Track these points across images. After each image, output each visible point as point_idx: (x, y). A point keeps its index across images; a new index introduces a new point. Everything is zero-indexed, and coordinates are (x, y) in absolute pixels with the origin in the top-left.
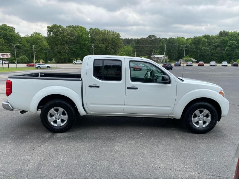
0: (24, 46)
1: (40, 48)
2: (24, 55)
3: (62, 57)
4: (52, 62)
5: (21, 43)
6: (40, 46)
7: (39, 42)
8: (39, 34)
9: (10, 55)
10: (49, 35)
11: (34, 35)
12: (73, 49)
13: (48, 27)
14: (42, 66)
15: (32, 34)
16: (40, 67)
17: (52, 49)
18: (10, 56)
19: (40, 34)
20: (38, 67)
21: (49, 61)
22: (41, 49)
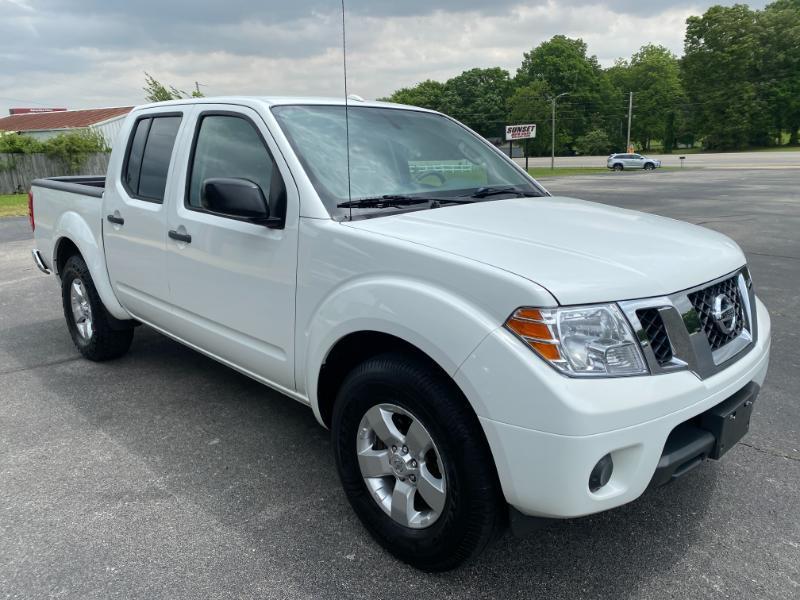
0: (606, 98)
1: (657, 100)
2: (601, 127)
3: (729, 129)
4: (692, 147)
5: (598, 91)
6: (656, 92)
7: (654, 80)
8: (661, 51)
9: (535, 129)
10: (691, 48)
11: (642, 56)
12: (774, 94)
13: (691, 21)
14: (627, 163)
15: (637, 55)
16: (620, 165)
17: (694, 99)
18: (533, 134)
19: (664, 50)
20: (616, 165)
21: (683, 146)
22: (658, 104)
